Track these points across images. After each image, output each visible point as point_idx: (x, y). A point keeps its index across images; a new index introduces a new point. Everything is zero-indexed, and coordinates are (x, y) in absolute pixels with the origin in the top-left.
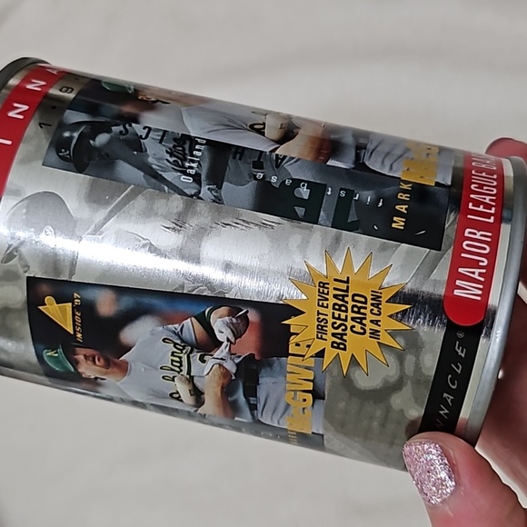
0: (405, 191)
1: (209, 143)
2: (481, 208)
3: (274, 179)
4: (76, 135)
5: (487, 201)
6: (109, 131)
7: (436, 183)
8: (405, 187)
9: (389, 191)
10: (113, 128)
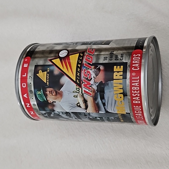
0: (120, 116)
1: (72, 113)
2: (139, 117)
3: (91, 117)
4: (47, 115)
5: (140, 115)
6: (52, 114)
7: (126, 113)
8: (119, 115)
9: (116, 116)
10: (52, 113)
